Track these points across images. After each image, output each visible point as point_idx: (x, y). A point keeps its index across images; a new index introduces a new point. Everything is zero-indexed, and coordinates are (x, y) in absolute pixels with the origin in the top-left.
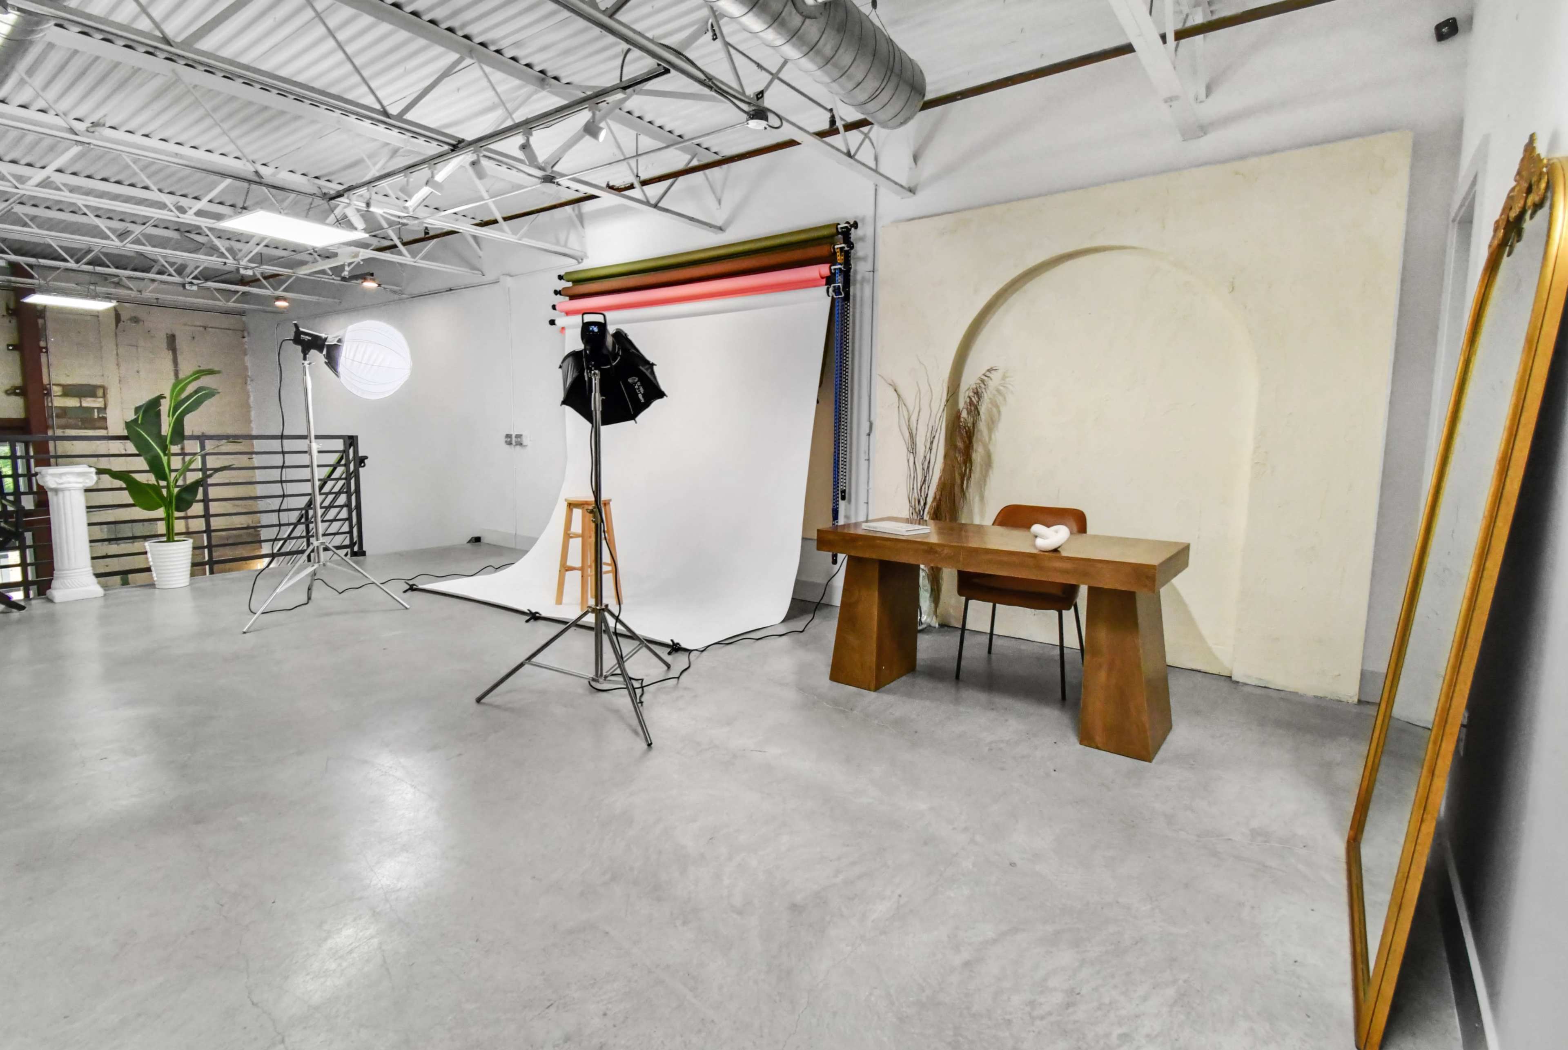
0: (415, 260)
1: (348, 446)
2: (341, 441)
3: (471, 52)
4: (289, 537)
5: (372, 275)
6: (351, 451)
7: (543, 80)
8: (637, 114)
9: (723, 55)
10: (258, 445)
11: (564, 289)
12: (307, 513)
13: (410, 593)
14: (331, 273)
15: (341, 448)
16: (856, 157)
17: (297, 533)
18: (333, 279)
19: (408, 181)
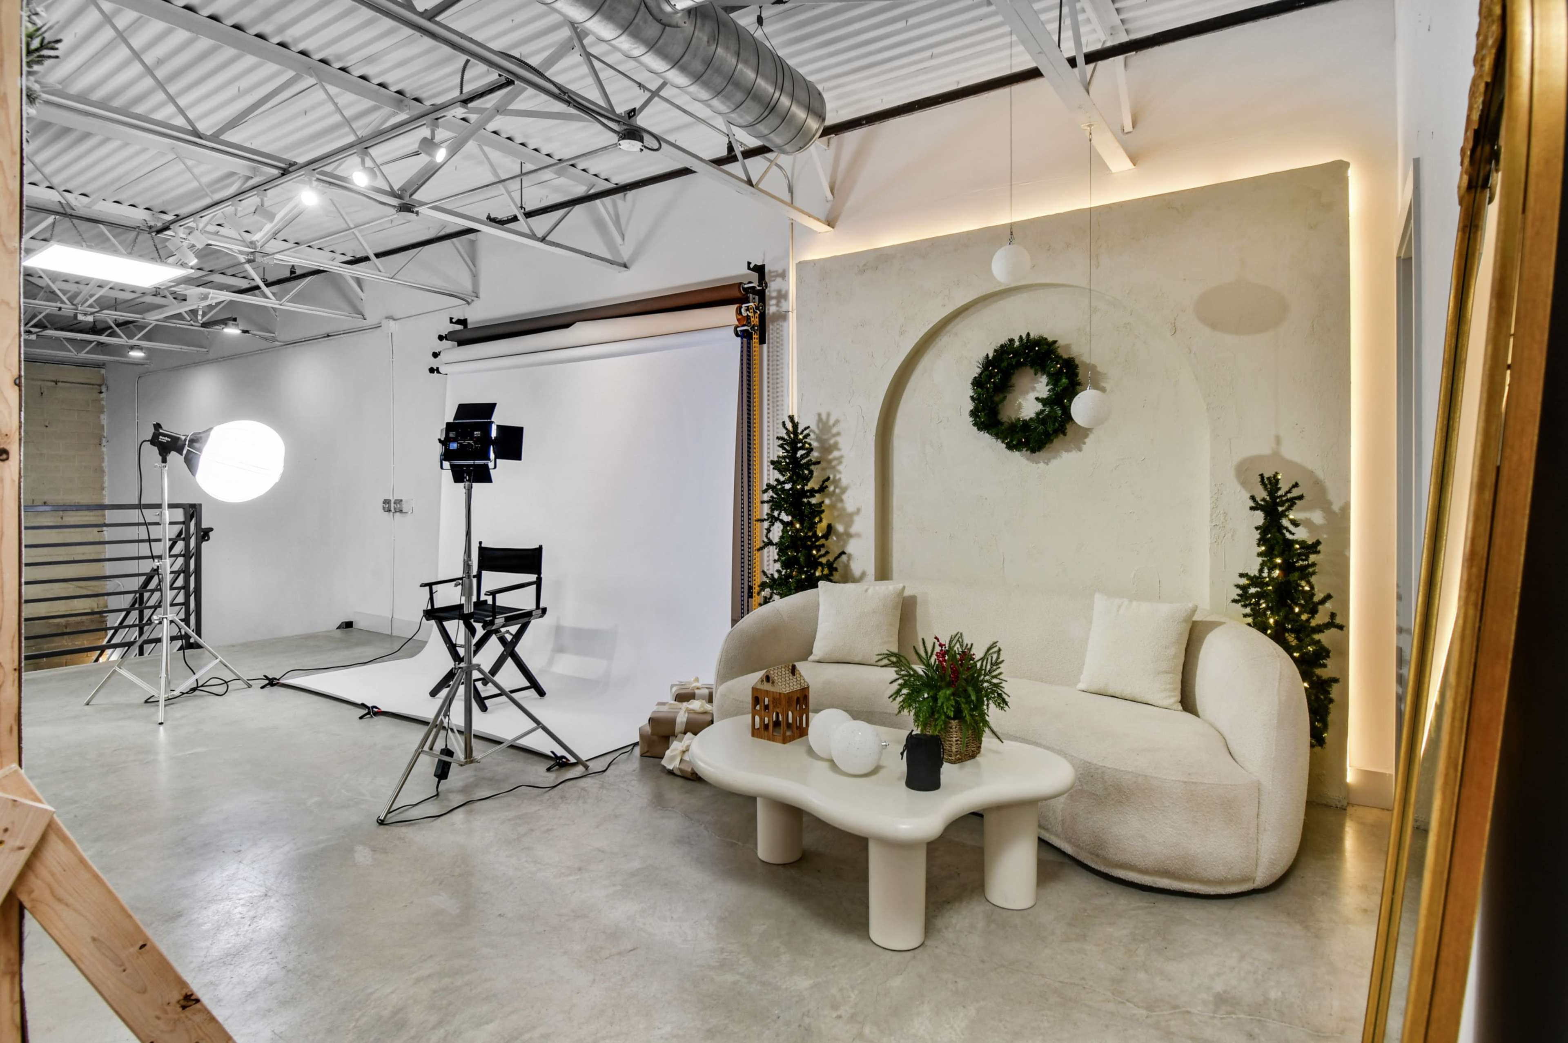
0: (281, 302)
1: (189, 517)
2: (180, 511)
3: (310, 70)
4: (121, 625)
5: (235, 320)
6: (193, 524)
7: (401, 101)
8: (519, 140)
9: (585, 69)
10: (111, 516)
11: (450, 333)
12: (142, 596)
13: (269, 688)
14: (189, 319)
15: (182, 519)
16: (760, 186)
17: (130, 621)
18: (192, 325)
19: (236, 210)
